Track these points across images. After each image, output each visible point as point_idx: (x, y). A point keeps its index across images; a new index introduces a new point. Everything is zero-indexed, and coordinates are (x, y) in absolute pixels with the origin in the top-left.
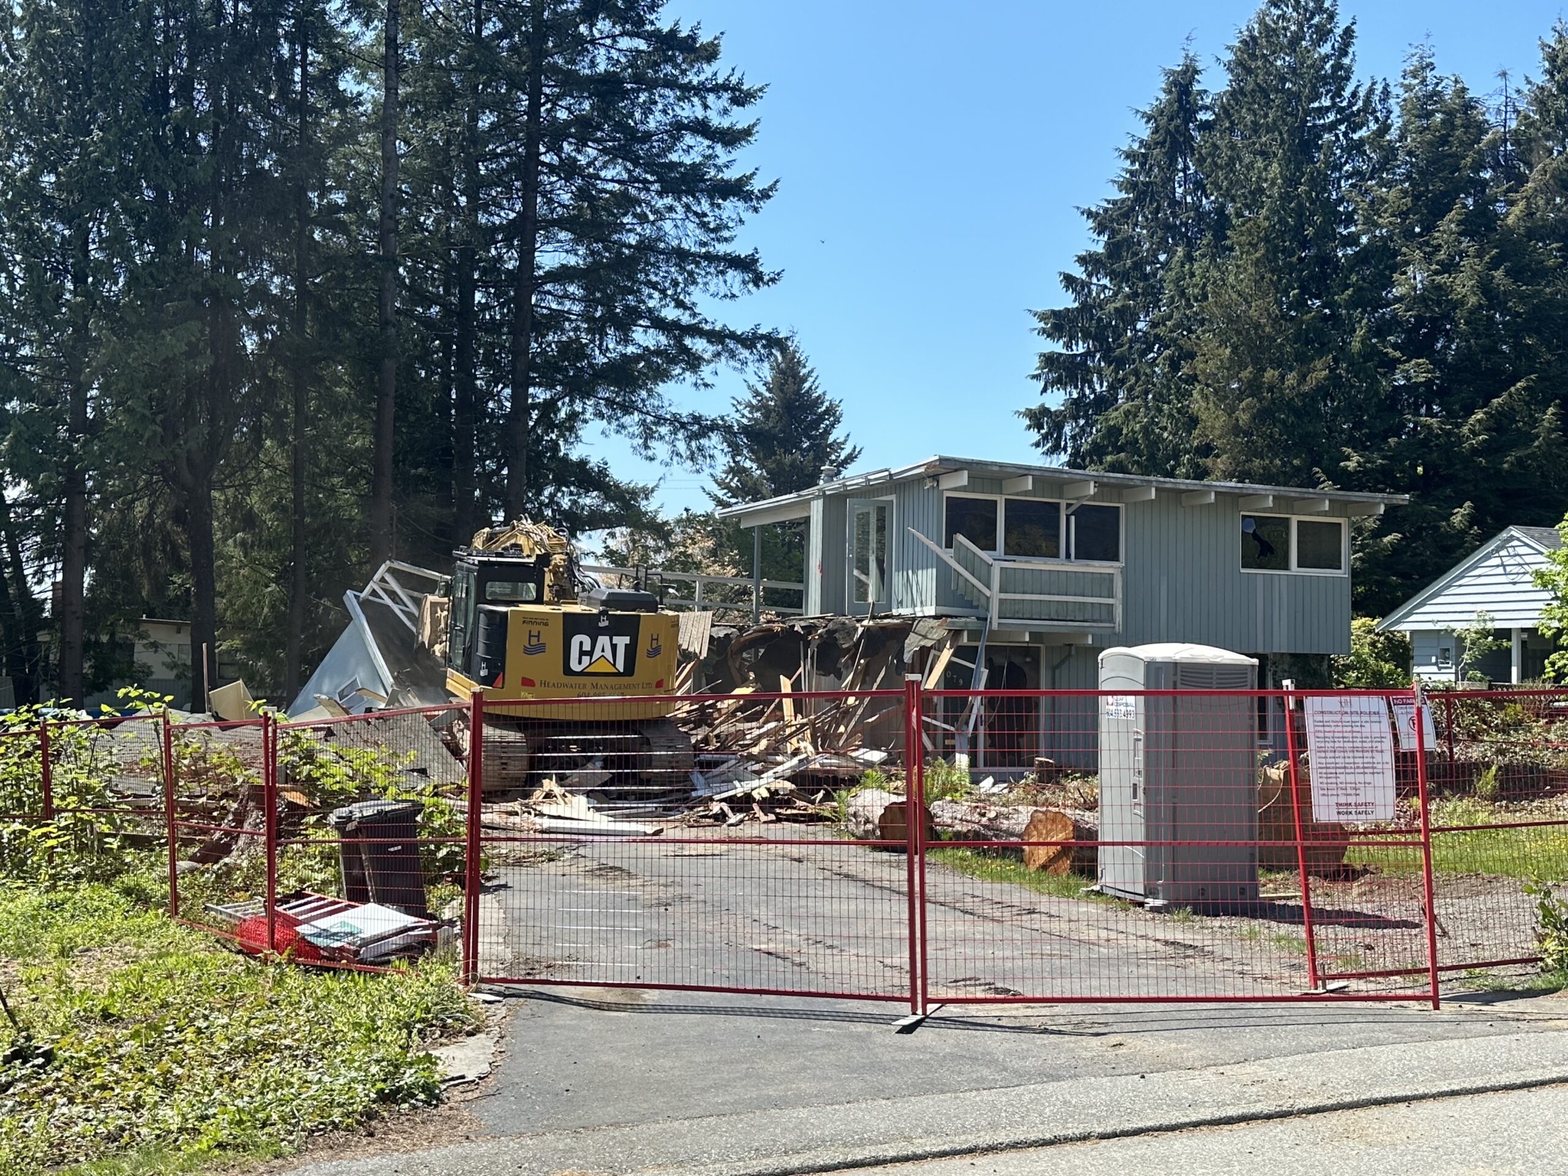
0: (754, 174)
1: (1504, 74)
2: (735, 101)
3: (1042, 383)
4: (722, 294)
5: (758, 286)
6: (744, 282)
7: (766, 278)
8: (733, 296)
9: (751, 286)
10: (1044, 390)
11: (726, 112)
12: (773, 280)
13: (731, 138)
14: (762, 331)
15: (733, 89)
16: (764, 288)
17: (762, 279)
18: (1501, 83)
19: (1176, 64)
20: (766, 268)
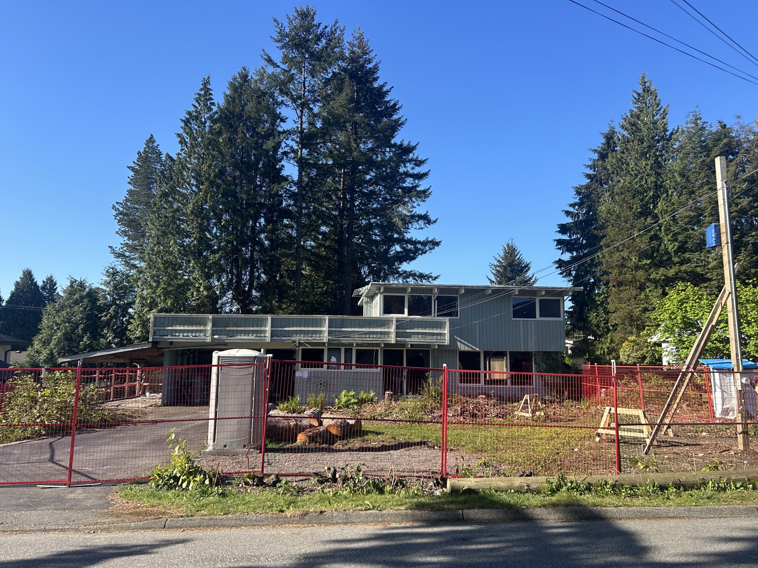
0: (429, 188)
1: (739, 117)
2: (416, 165)
3: (561, 251)
4: (418, 228)
5: (429, 225)
6: (425, 223)
7: (432, 221)
8: (422, 228)
9: (427, 225)
10: (562, 253)
11: (413, 168)
12: (434, 222)
13: (420, 177)
14: (429, 240)
15: (415, 161)
16: (432, 225)
17: (430, 222)
18: (737, 120)
19: (606, 130)
20: (433, 218)
